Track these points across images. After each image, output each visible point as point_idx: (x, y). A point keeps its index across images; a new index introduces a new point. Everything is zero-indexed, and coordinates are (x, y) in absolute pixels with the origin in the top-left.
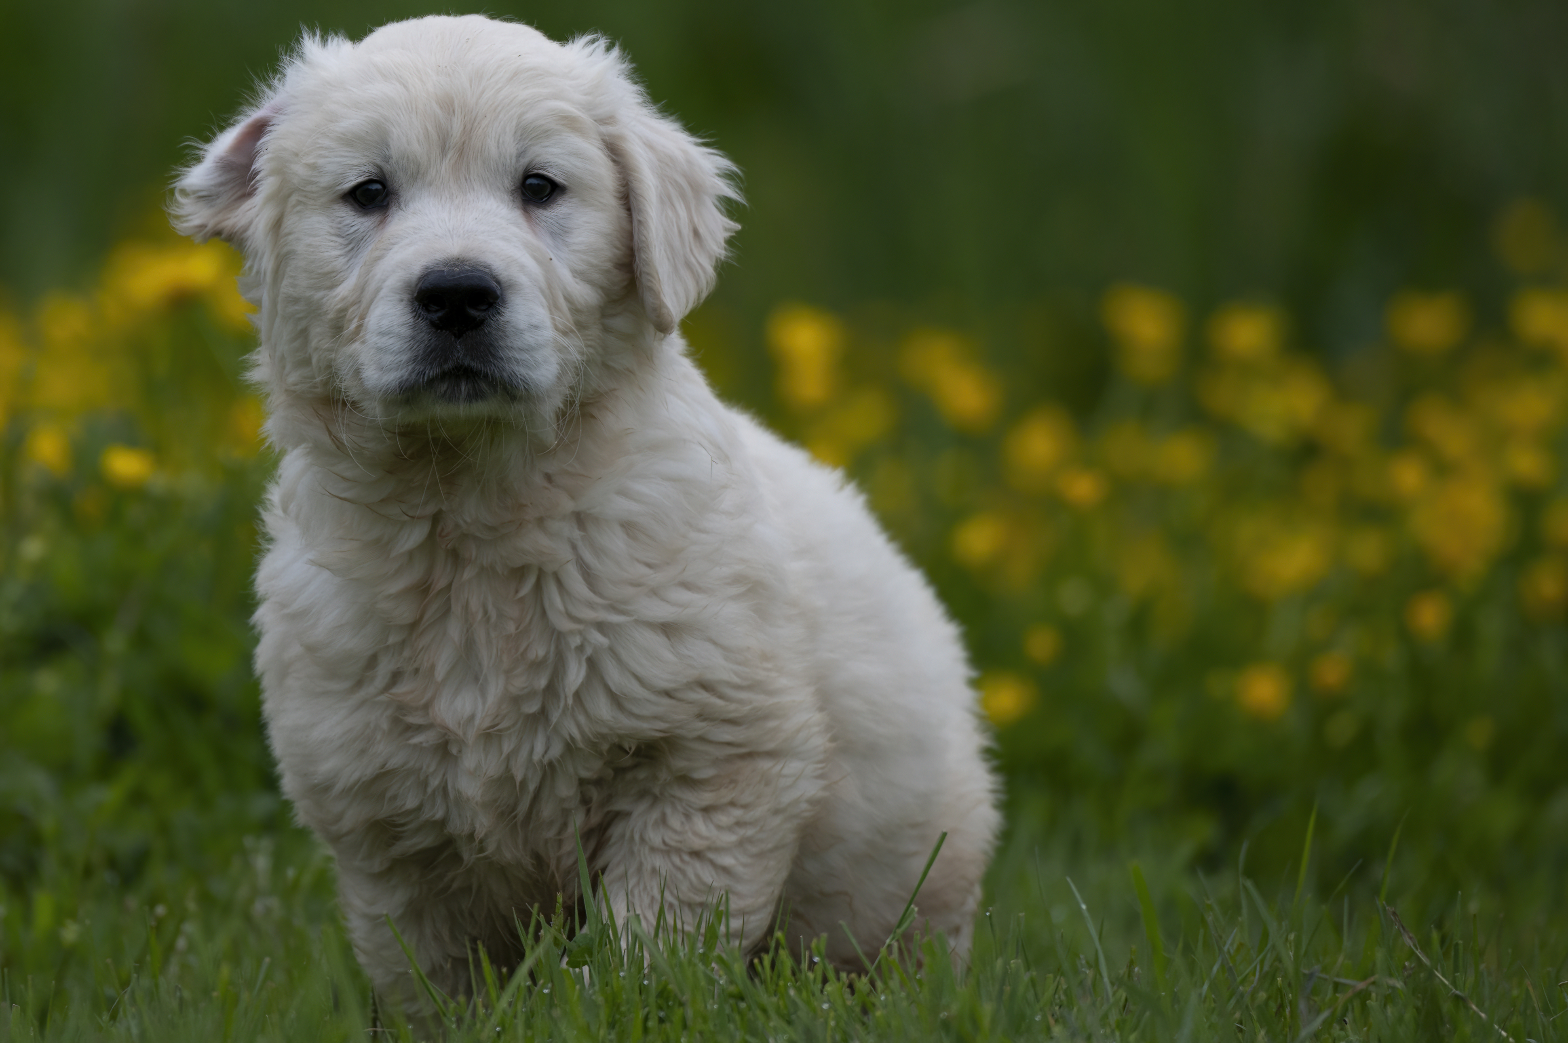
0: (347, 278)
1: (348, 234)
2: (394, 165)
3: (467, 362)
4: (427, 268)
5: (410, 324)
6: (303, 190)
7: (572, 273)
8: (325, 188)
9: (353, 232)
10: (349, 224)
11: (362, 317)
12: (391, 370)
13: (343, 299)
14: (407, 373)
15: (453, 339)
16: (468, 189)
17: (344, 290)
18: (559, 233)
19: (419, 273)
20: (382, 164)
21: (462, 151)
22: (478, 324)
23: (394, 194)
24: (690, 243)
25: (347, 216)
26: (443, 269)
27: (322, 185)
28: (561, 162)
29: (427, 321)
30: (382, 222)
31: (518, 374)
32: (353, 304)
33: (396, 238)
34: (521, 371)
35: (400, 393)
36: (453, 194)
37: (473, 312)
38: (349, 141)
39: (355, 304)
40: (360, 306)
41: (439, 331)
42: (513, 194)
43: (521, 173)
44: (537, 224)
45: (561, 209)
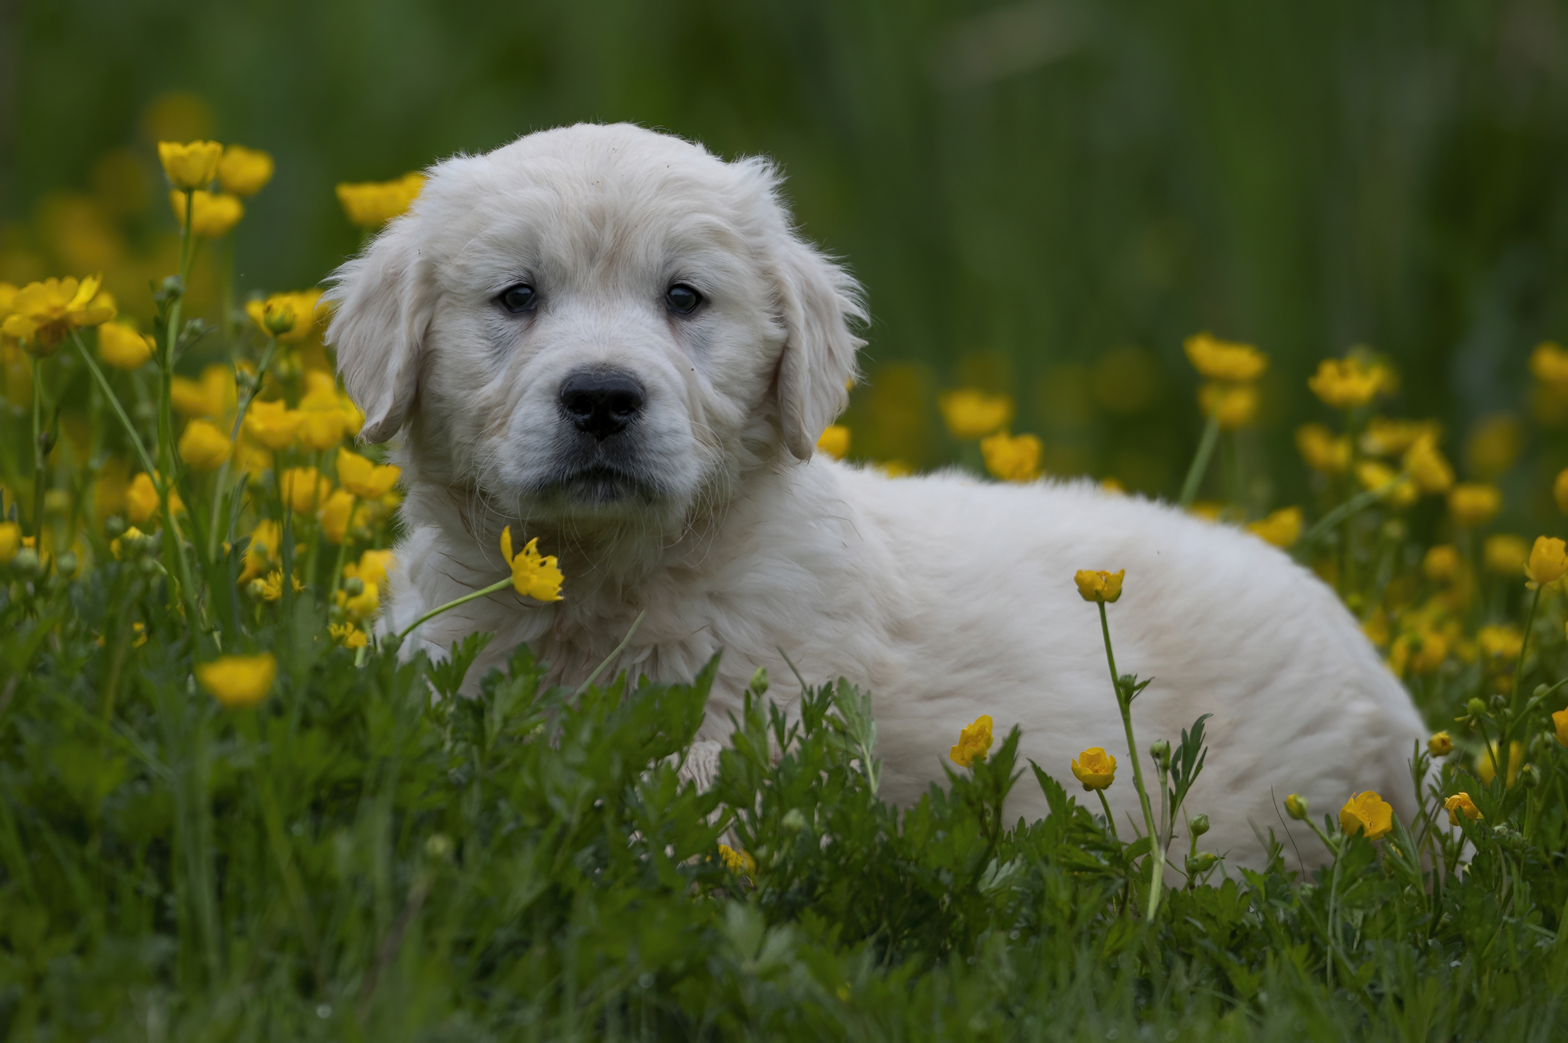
0: (492, 380)
1: (496, 338)
2: (544, 269)
3: (608, 463)
4: (574, 371)
5: (557, 423)
6: (453, 292)
7: (714, 385)
8: (474, 291)
9: (501, 336)
10: (498, 328)
11: (507, 415)
12: (532, 466)
13: (487, 398)
14: (548, 469)
15: (595, 442)
16: (615, 297)
17: (490, 390)
18: (701, 344)
19: (565, 375)
20: (533, 269)
21: (612, 259)
22: (621, 428)
23: (542, 298)
24: (824, 363)
25: (496, 318)
26: (590, 373)
27: (472, 287)
28: (706, 274)
29: (573, 421)
30: (530, 326)
31: (655, 477)
32: (498, 405)
33: (544, 342)
34: (658, 474)
35: (539, 489)
36: (599, 301)
37: (616, 417)
38: (500, 244)
39: (500, 405)
40: (504, 408)
41: (583, 433)
42: (658, 303)
43: (666, 283)
44: (680, 335)
45: (704, 322)
